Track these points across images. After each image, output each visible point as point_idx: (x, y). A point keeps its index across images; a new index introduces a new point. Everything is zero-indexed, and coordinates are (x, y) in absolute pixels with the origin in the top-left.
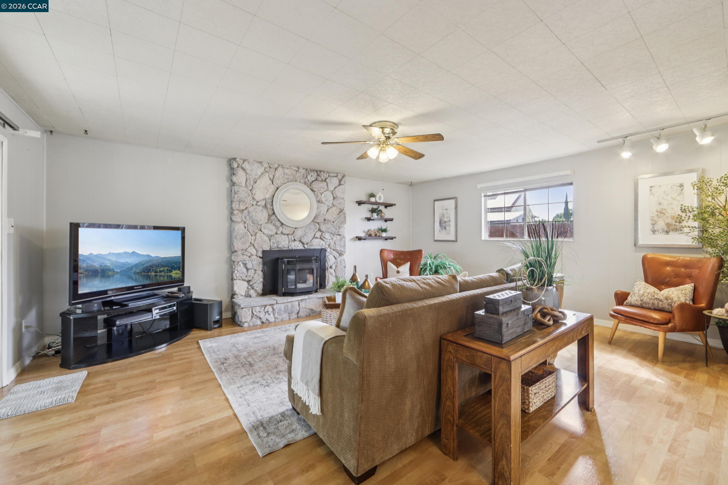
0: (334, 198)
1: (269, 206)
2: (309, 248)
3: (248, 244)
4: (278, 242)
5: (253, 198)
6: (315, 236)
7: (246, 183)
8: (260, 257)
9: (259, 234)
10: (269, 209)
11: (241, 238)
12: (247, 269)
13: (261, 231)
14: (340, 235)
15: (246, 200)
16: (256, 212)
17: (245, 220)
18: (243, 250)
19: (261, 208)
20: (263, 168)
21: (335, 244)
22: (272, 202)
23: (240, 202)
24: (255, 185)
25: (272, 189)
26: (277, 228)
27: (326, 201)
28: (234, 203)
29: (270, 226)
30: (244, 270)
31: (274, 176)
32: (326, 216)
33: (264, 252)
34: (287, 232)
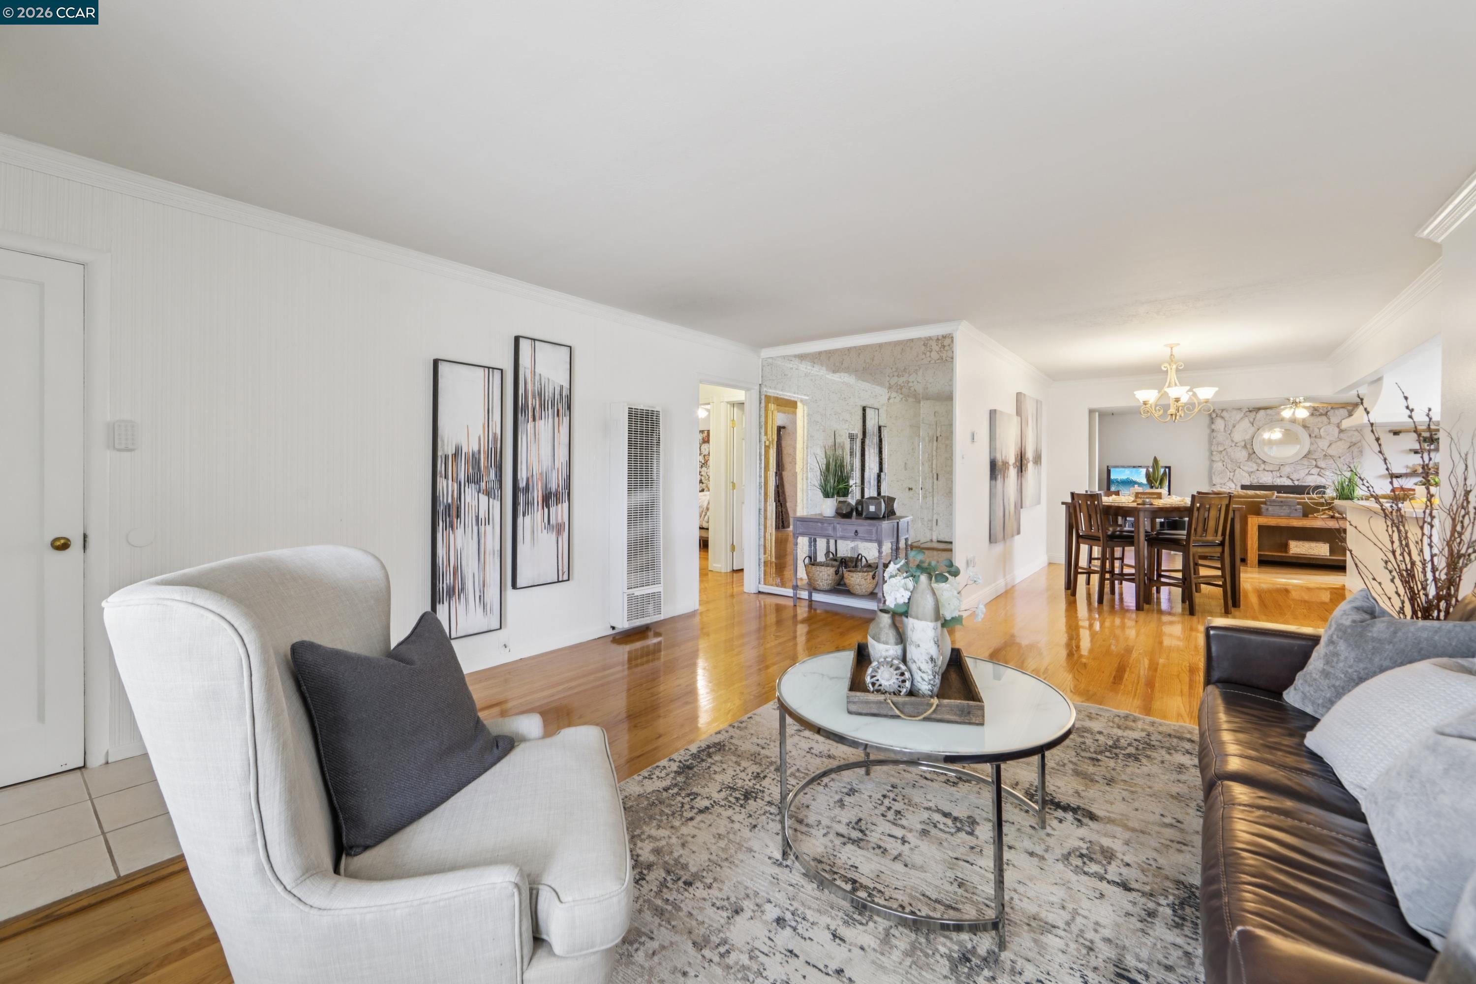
0: (1341, 431)
1: (1248, 446)
2: (1300, 484)
3: (1227, 479)
4: (1259, 478)
5: (1232, 441)
6: (1309, 472)
7: (1225, 429)
9: (1238, 470)
10: (1248, 449)
11: (1219, 474)
13: (1241, 468)
15: (1225, 443)
16: (1235, 452)
17: (1224, 459)
19: (1239, 448)
20: (1243, 414)
22: (1252, 442)
23: (1218, 444)
24: (1235, 430)
25: (1253, 429)
26: (1259, 465)
27: (1328, 434)
28: (1214, 446)
29: (1250, 463)
31: (1254, 419)
32: (1328, 451)
33: (1242, 486)
34: (1271, 469)
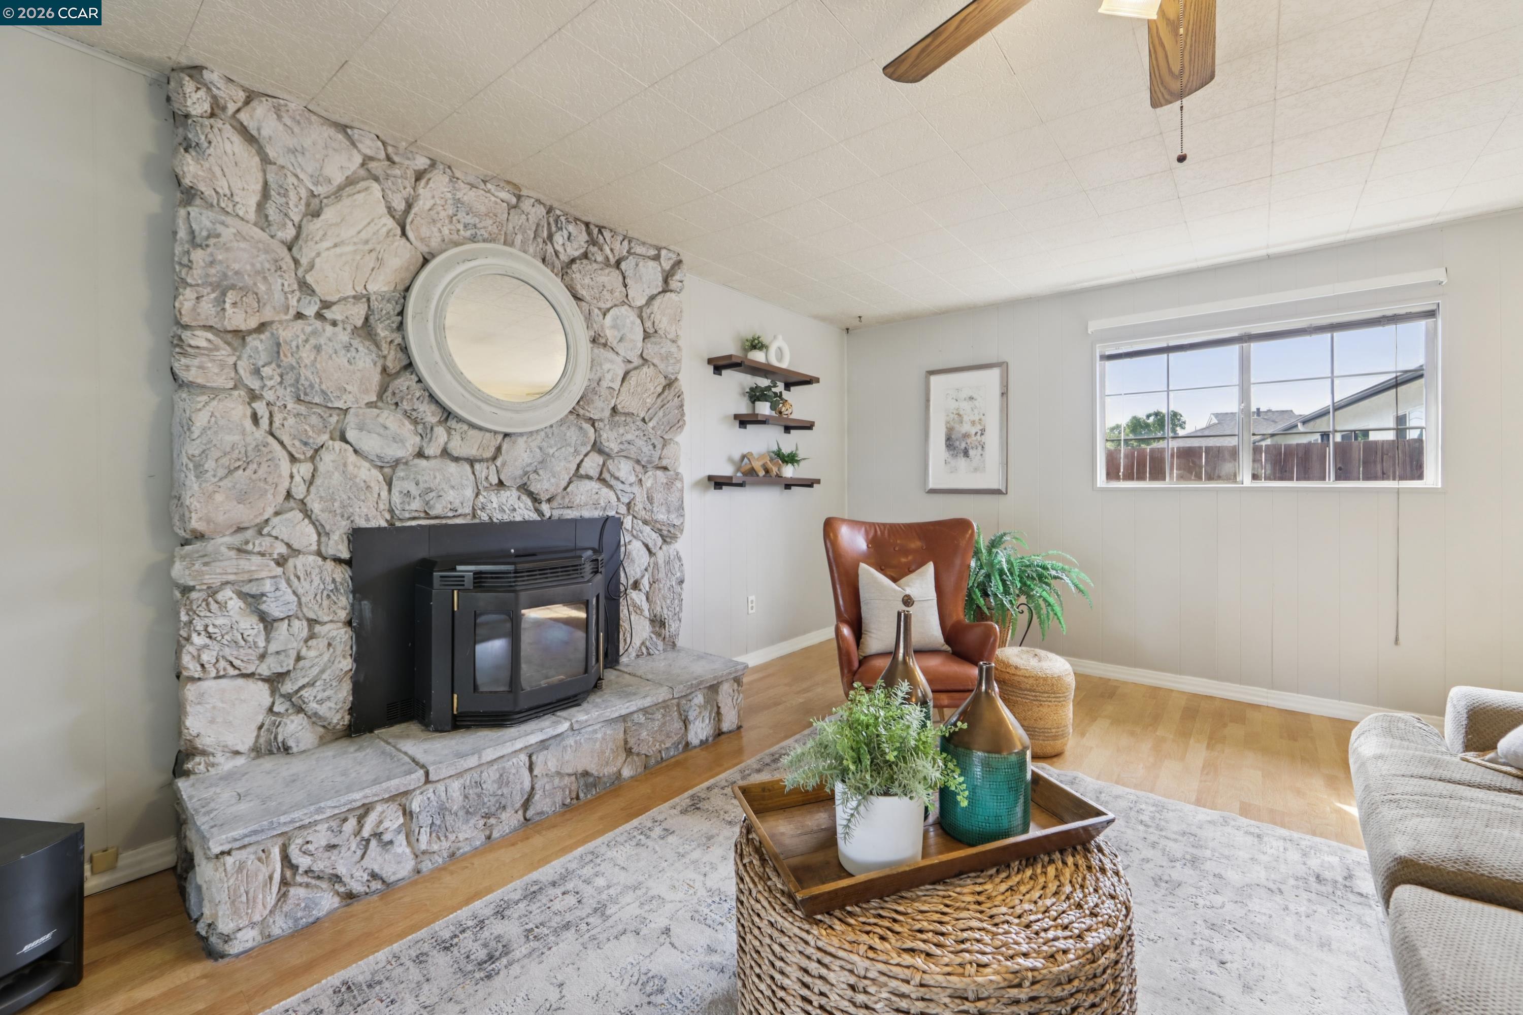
0: (647, 336)
1: (383, 332)
2: (556, 514)
3: (273, 501)
4: (430, 490)
5: (305, 287)
6: (582, 471)
7: (260, 206)
8: (338, 560)
9: (334, 454)
10: (385, 346)
11: (230, 472)
12: (268, 622)
13: (344, 439)
14: (665, 469)
15: (262, 287)
16: (318, 349)
17: (255, 384)
18: (240, 529)
19: (344, 337)
20: (358, 159)
21: (650, 499)
22: (401, 313)
23: (222, 289)
24: (314, 227)
26: (425, 431)
27: (621, 340)
28: (189, 294)
29: (391, 419)
30: (250, 626)
32: (620, 398)
33: (357, 536)
34: (470, 450)
